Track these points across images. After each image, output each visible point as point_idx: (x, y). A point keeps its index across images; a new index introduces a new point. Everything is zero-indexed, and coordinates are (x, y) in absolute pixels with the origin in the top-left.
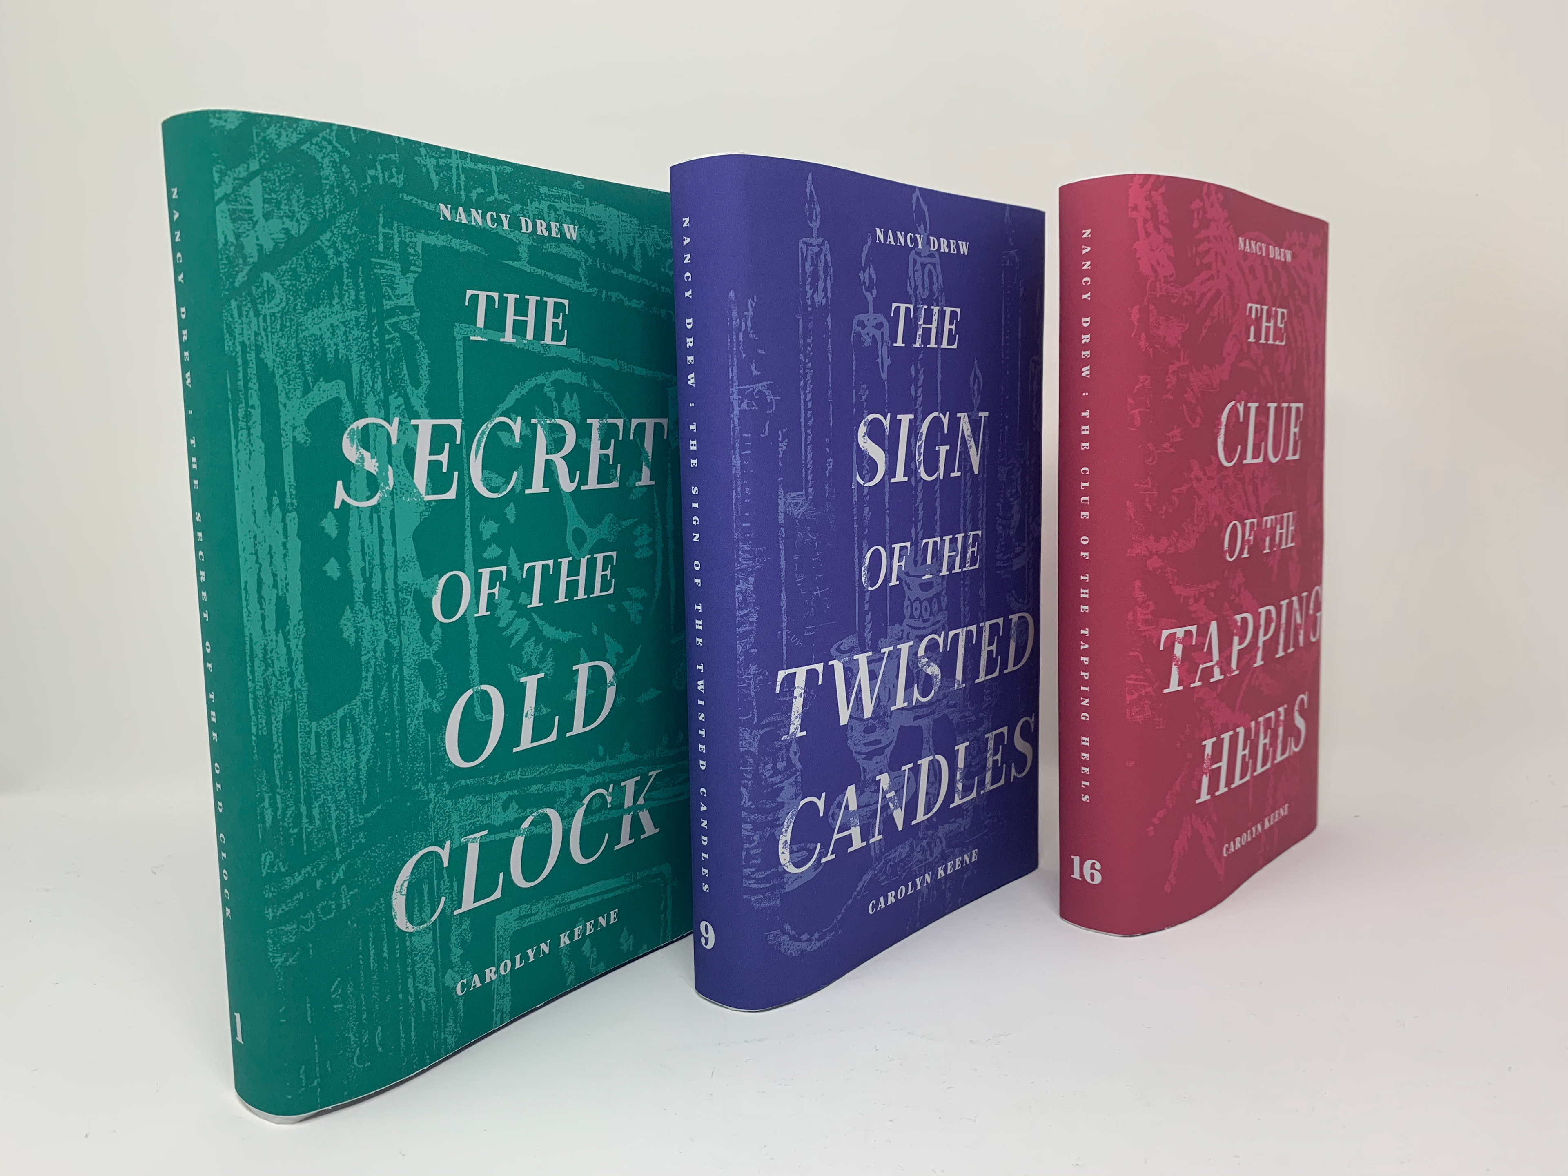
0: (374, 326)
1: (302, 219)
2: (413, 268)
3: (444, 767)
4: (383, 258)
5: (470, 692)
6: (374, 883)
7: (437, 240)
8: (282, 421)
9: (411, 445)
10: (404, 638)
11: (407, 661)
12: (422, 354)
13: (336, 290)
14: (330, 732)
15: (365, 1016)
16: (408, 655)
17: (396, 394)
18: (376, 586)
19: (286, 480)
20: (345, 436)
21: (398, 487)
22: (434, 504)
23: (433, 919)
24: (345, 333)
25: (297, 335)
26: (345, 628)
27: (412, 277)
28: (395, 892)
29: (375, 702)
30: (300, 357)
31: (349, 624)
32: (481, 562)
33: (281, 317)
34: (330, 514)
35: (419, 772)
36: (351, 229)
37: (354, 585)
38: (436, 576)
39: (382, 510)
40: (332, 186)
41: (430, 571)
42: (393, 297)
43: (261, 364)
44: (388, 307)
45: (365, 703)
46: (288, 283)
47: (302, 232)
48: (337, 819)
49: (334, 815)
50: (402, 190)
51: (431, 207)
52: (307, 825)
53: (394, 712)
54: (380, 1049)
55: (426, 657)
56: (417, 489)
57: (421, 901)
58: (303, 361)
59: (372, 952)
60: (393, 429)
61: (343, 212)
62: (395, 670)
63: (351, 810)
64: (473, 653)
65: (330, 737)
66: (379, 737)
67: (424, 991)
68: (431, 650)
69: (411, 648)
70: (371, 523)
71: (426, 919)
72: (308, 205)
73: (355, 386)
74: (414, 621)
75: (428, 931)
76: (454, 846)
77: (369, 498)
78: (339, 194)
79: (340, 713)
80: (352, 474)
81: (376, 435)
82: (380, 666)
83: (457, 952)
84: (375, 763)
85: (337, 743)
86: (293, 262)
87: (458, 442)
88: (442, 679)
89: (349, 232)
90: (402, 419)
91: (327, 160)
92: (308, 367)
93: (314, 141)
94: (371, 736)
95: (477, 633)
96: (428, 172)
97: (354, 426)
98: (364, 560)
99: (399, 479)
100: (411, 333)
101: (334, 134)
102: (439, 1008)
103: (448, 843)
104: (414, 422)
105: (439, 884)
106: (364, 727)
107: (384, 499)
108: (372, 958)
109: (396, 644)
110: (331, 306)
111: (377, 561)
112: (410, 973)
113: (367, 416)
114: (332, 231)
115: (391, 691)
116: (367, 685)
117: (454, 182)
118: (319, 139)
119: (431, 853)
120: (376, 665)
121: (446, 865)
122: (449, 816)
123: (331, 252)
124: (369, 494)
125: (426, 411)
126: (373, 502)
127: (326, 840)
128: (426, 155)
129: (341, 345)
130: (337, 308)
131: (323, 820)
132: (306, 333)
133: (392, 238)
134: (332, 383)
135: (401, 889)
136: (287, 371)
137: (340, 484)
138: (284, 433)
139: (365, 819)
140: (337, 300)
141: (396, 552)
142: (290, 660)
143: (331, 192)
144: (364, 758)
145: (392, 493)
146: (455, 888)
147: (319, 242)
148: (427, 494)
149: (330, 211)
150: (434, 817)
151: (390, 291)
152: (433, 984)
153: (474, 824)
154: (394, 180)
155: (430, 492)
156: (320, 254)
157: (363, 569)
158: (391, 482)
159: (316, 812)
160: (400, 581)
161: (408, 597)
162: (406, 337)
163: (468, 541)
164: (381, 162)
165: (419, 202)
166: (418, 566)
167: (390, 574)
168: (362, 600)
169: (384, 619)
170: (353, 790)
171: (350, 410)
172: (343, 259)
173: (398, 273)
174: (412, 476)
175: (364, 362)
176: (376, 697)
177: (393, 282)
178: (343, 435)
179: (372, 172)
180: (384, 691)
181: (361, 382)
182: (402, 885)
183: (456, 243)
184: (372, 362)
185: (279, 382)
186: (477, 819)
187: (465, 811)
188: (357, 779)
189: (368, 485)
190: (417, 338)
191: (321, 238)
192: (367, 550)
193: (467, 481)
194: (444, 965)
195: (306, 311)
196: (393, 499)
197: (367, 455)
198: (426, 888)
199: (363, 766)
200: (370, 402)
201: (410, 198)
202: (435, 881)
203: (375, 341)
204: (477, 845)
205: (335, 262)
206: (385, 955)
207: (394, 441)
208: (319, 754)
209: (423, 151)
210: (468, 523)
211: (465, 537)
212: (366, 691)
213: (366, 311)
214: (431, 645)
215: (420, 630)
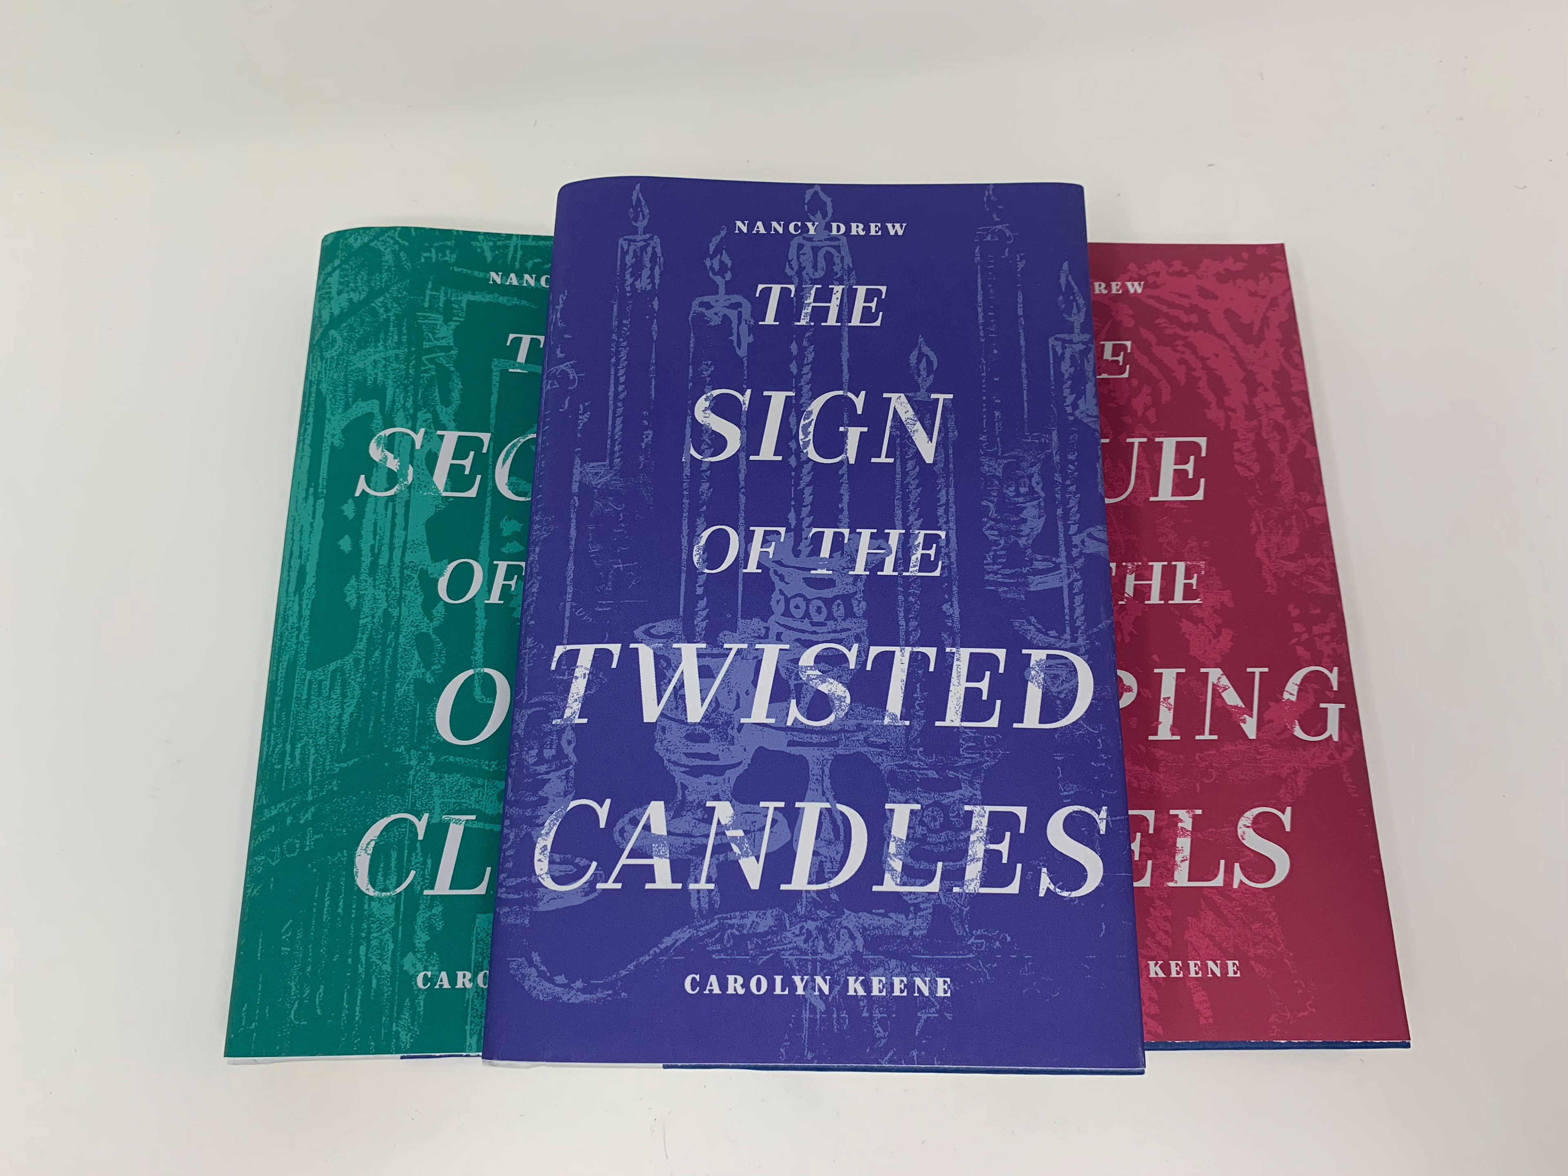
0: (413, 360)
1: (363, 290)
2: (455, 318)
3: (431, 738)
4: (428, 312)
5: (470, 672)
6: (340, 832)
7: (485, 298)
8: (326, 431)
9: (434, 450)
10: (404, 609)
11: (404, 630)
12: (456, 381)
13: (382, 336)
14: (321, 681)
15: (309, 969)
16: (406, 625)
17: (426, 410)
18: (383, 561)
19: (321, 474)
20: (373, 441)
21: (416, 482)
22: (451, 499)
23: (399, 890)
24: (385, 366)
25: (346, 369)
26: (348, 593)
27: (453, 325)
28: (359, 848)
29: (367, 661)
30: (345, 385)
31: (353, 591)
32: (496, 554)
33: (337, 359)
34: (350, 501)
35: (403, 736)
36: (401, 293)
37: (363, 559)
38: (446, 561)
39: (398, 500)
40: (389, 267)
41: (440, 555)
42: (433, 339)
43: (318, 391)
44: (427, 347)
45: (357, 661)
46: (346, 334)
47: (362, 298)
48: (314, 762)
49: (312, 758)
50: (454, 264)
51: (482, 274)
52: (288, 763)
53: (384, 675)
54: (319, 1011)
55: (424, 630)
56: (435, 485)
57: (387, 868)
58: (347, 387)
59: (327, 903)
60: (419, 438)
61: (397, 282)
62: (390, 637)
63: (329, 756)
64: (479, 636)
65: (320, 686)
66: (365, 695)
67: (377, 965)
68: (431, 625)
69: (411, 618)
70: (386, 509)
71: (390, 887)
72: (369, 280)
73: (387, 403)
74: (418, 596)
75: (390, 901)
76: (433, 821)
77: (387, 490)
78: (395, 271)
79: (333, 666)
80: (375, 470)
81: (401, 442)
82: (376, 630)
83: (422, 938)
84: (358, 717)
85: (325, 692)
86: (352, 320)
87: (485, 450)
88: (440, 653)
89: (399, 296)
90: (428, 430)
91: (389, 250)
92: (350, 391)
93: (381, 239)
94: (358, 692)
95: (485, 618)
96: (483, 251)
97: (382, 433)
98: (375, 538)
99: (418, 476)
100: (447, 365)
101: (397, 233)
102: (393, 991)
103: (426, 816)
104: (439, 432)
105: (410, 855)
106: (353, 682)
107: (401, 491)
108: (326, 909)
109: (395, 613)
110: (376, 347)
111: (386, 540)
112: (363, 939)
113: (395, 426)
114: (385, 296)
115: (383, 654)
116: (361, 645)
117: (510, 257)
118: (384, 238)
119: (405, 820)
120: (372, 629)
121: (421, 837)
122: (431, 789)
123: (381, 310)
124: (387, 486)
125: (453, 424)
126: (391, 493)
127: (302, 780)
128: (483, 240)
129: (380, 374)
130: (381, 348)
131: (301, 760)
132: (353, 368)
133: (439, 298)
134: (368, 402)
135: (367, 847)
136: (335, 395)
137: (362, 477)
138: (325, 440)
139: (340, 768)
140: (382, 342)
141: (406, 536)
142: (300, 616)
143: (387, 271)
144: (348, 711)
145: (409, 487)
146: (429, 866)
147: (373, 305)
148: (446, 490)
149: (386, 282)
150: (414, 785)
151: (430, 335)
152: (388, 961)
153: (460, 805)
154: (447, 258)
155: (449, 489)
156: (374, 313)
157: (373, 547)
158: (410, 479)
159: (298, 751)
160: (407, 560)
161: (414, 575)
162: (440, 367)
163: (486, 535)
164: (436, 248)
165: (469, 272)
166: (427, 549)
167: (397, 553)
168: (367, 571)
169: (386, 590)
170: (333, 738)
171: (380, 422)
172: (391, 314)
173: (441, 322)
174: (432, 473)
175: (398, 387)
176: (369, 656)
177: (435, 329)
178: (372, 439)
179: (427, 255)
180: (377, 653)
181: (394, 402)
182: (368, 844)
183: (503, 300)
184: (406, 386)
185: (328, 403)
186: (464, 800)
187: (451, 788)
188: (339, 729)
189: (388, 479)
190: (452, 369)
191: (376, 301)
192: (378, 531)
193: (490, 484)
194: (406, 945)
195: (355, 352)
196: (410, 492)
197: (390, 456)
198: (394, 855)
199: (346, 717)
200: (400, 416)
201: (460, 269)
202: (406, 851)
203: (411, 371)
204: (462, 827)
205: (385, 317)
206: (340, 910)
207: (418, 447)
208: (308, 699)
209: (480, 238)
210: (487, 519)
211: (482, 531)
212: (360, 650)
213: (406, 350)
214: (431, 620)
215: (422, 604)
